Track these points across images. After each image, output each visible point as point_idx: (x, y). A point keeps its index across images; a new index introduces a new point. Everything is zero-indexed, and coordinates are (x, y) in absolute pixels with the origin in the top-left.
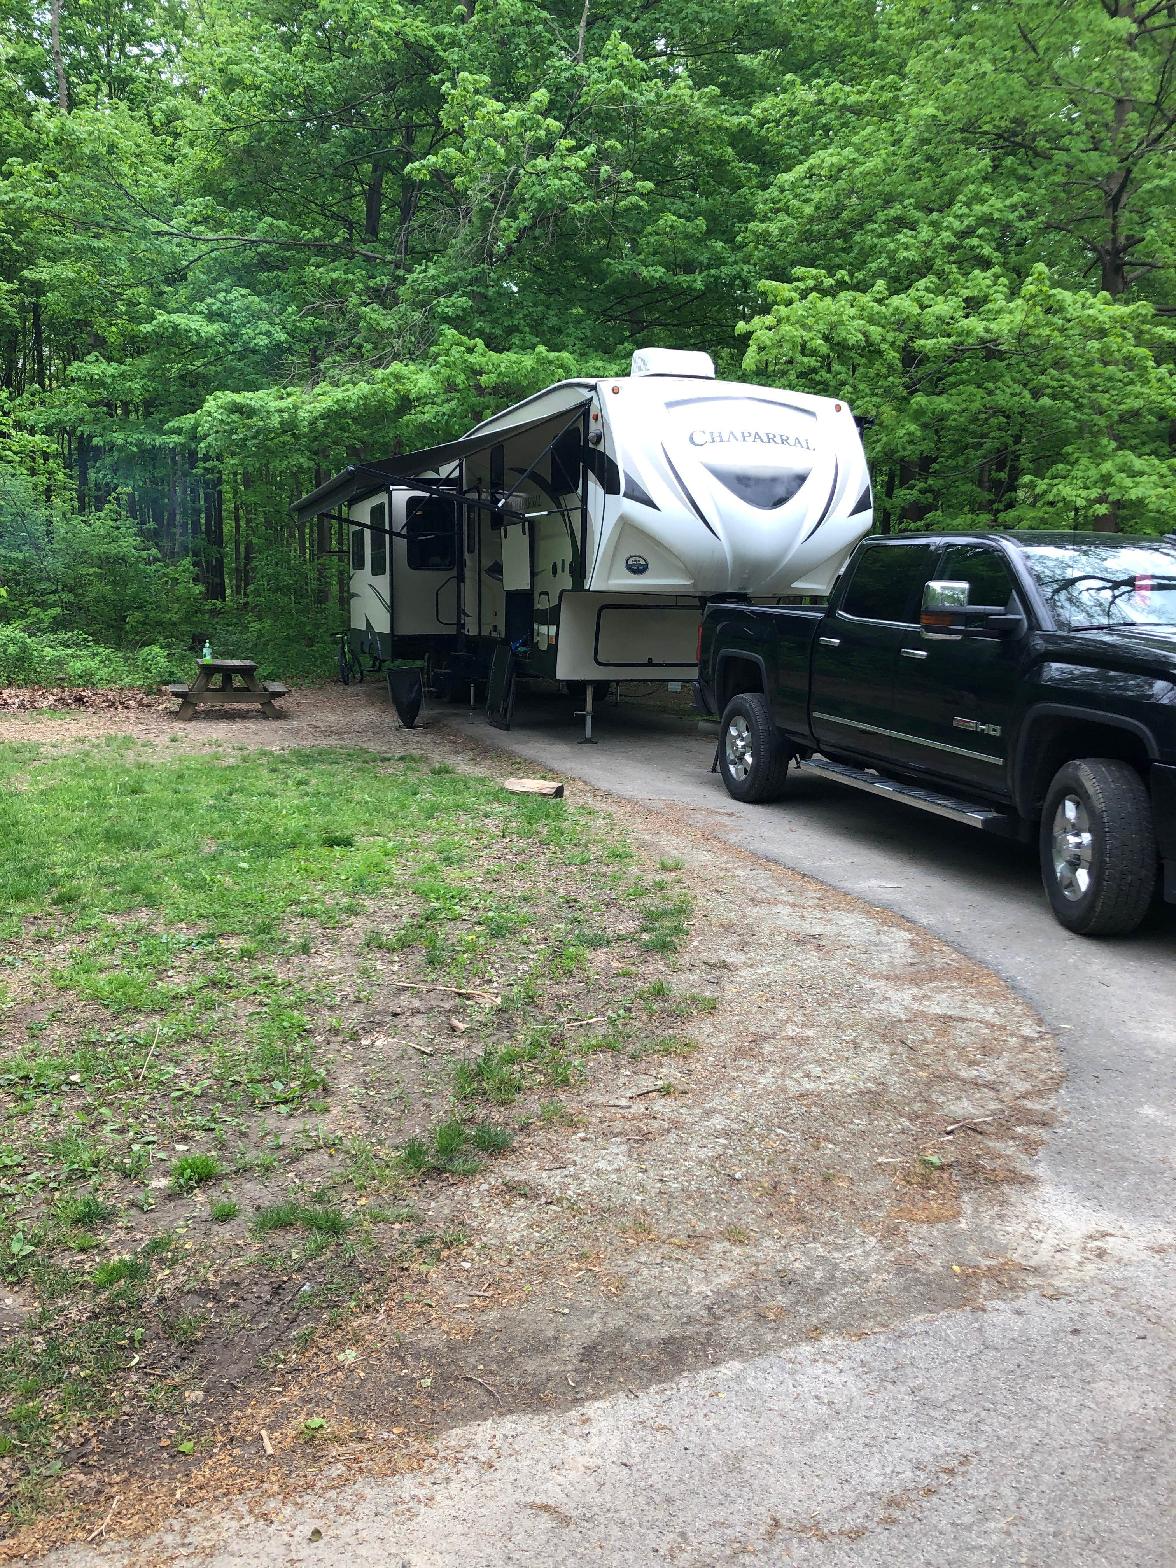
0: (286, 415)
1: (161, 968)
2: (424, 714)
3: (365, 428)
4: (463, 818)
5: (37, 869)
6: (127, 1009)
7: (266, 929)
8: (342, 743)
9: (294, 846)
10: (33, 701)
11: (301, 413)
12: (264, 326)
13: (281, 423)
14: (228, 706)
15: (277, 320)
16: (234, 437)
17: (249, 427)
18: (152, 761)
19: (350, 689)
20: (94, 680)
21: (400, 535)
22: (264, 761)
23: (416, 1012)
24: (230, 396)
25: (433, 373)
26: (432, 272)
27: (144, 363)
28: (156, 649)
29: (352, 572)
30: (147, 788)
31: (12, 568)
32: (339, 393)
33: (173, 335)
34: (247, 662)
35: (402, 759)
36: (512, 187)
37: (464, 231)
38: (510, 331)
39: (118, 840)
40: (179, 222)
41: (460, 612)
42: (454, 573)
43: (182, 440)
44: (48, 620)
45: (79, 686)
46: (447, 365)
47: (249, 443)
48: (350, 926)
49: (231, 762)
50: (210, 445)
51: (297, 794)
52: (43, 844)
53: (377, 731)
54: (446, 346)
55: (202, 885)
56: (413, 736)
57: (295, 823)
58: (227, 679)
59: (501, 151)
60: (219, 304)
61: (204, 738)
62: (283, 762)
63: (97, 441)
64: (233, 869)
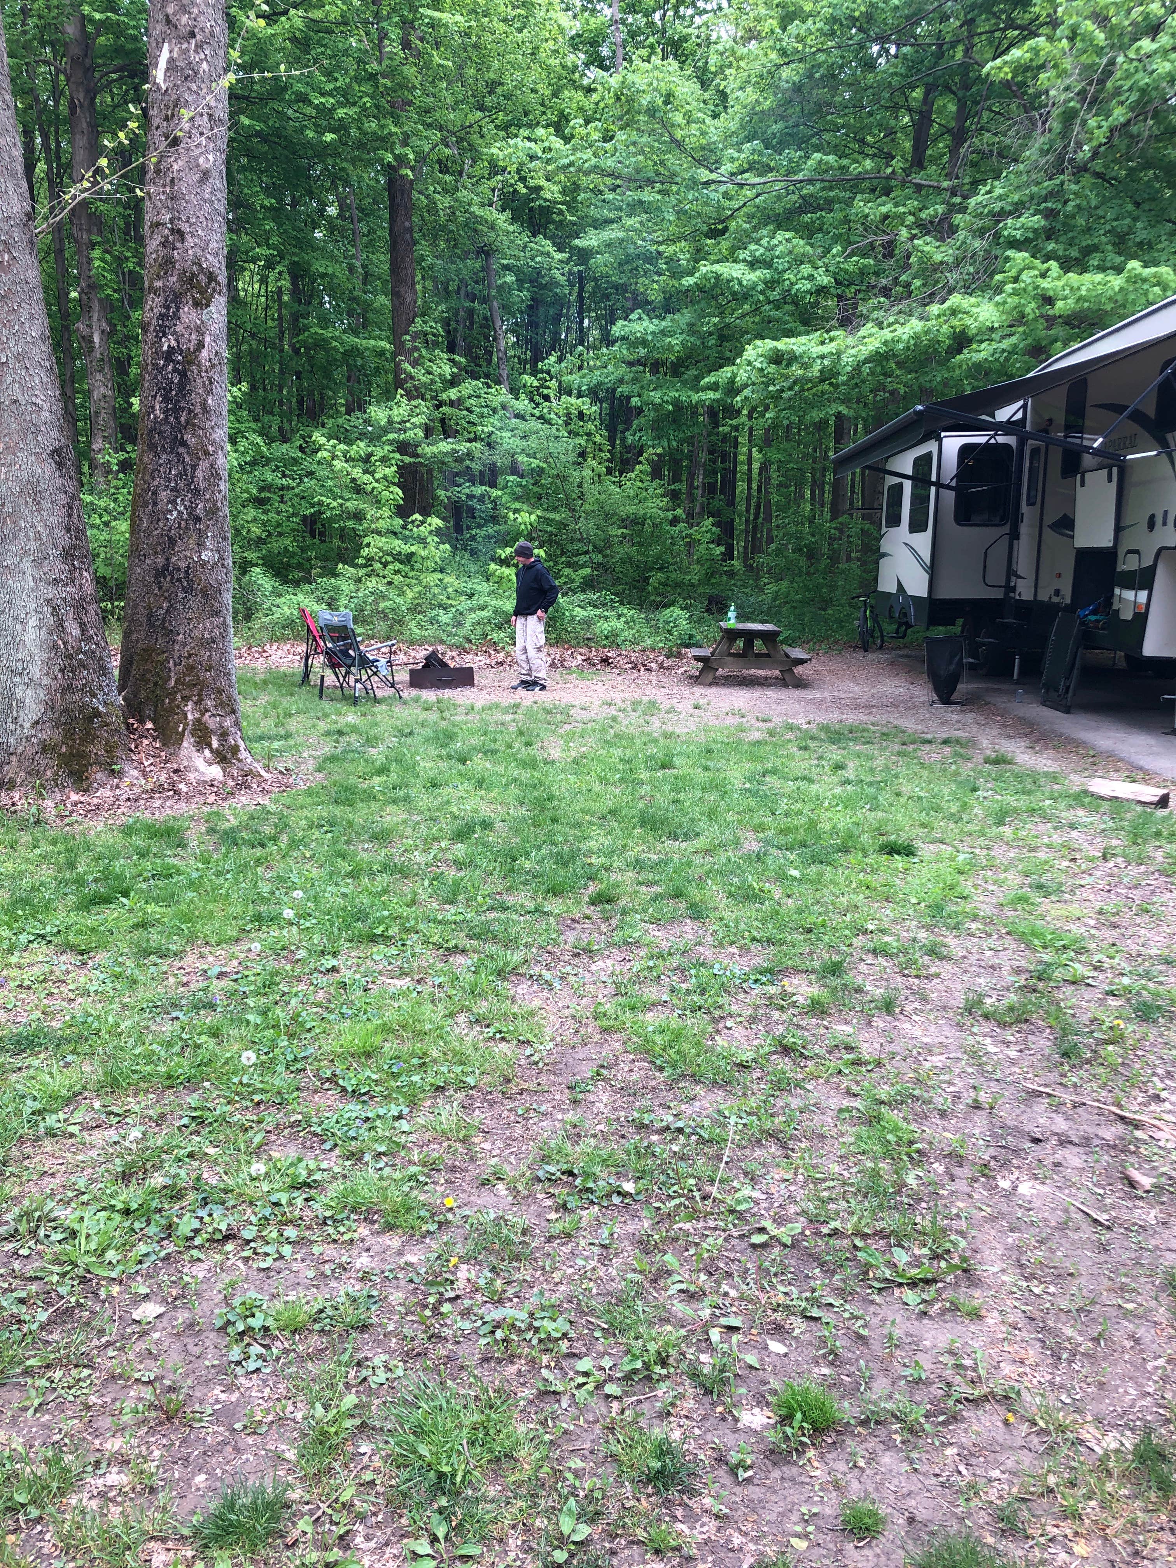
0: (826, 362)
1: (717, 1013)
2: (962, 687)
3: (910, 372)
4: (1042, 827)
5: (574, 856)
6: (684, 1076)
7: (835, 969)
8: (872, 719)
9: (845, 850)
10: (563, 660)
11: (845, 359)
12: (806, 269)
13: (821, 371)
14: (745, 672)
15: (820, 263)
16: (771, 388)
17: (787, 377)
18: (678, 731)
19: (870, 656)
20: (619, 641)
21: (948, 487)
22: (790, 736)
23: (1064, 1141)
24: (768, 345)
25: (997, 304)
26: (998, 191)
27: (684, 317)
28: (677, 612)
29: (884, 529)
30: (677, 762)
31: (549, 529)
32: (887, 334)
33: (716, 285)
34: (769, 627)
35: (946, 742)
36: (1102, 82)
37: (1040, 141)
38: (1088, 251)
39: (654, 828)
40: (727, 167)
41: (1011, 572)
42: (1006, 529)
43: (717, 395)
44: (578, 581)
45: (605, 646)
46: (1015, 293)
47: (784, 395)
48: (937, 976)
49: (756, 735)
50: (746, 398)
51: (835, 779)
52: (578, 825)
53: (909, 706)
54: (1013, 273)
55: (749, 896)
56: (952, 714)
57: (843, 820)
58: (749, 644)
59: (1100, 37)
60: (762, 250)
61: (725, 706)
62: (813, 738)
63: (635, 401)
64: (781, 877)
